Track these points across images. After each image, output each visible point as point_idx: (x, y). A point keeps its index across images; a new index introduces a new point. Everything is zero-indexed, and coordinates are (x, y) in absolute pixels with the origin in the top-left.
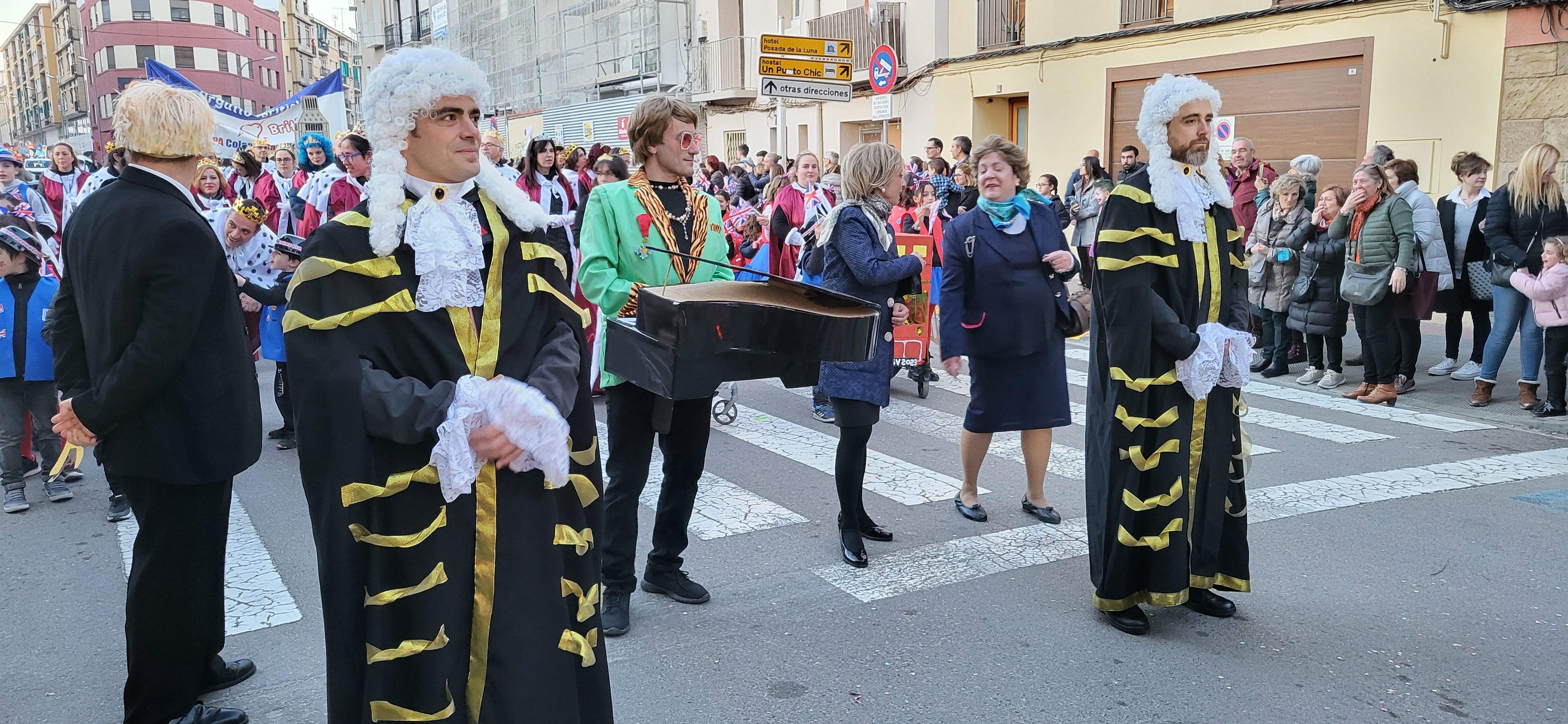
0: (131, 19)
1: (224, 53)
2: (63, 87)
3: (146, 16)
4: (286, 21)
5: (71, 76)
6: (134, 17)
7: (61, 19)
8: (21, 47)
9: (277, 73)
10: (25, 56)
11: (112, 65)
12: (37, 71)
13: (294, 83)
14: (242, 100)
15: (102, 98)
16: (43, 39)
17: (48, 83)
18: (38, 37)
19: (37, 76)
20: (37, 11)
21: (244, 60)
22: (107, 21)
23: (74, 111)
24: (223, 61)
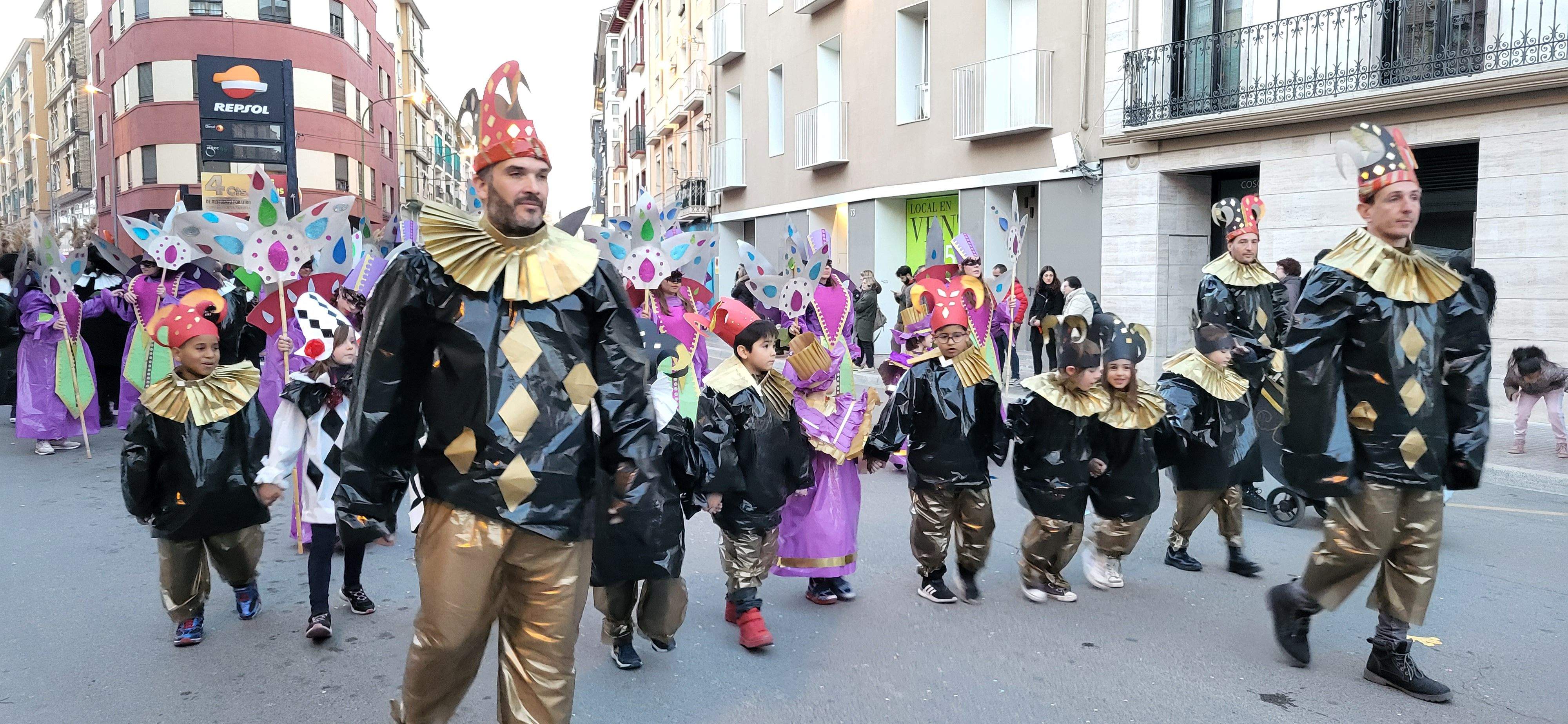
0: (188, 15)
1: (340, 84)
2: (55, 155)
3: (214, 9)
5: (70, 134)
6: (191, 10)
7: (58, 51)
9: (390, 133)
11: (146, 96)
12: (19, 140)
15: (123, 159)
16: (31, 90)
17: (34, 153)
18: (24, 89)
19: (19, 145)
20: (23, 53)
21: (365, 100)
22: (143, 19)
23: (71, 189)
24: (339, 95)
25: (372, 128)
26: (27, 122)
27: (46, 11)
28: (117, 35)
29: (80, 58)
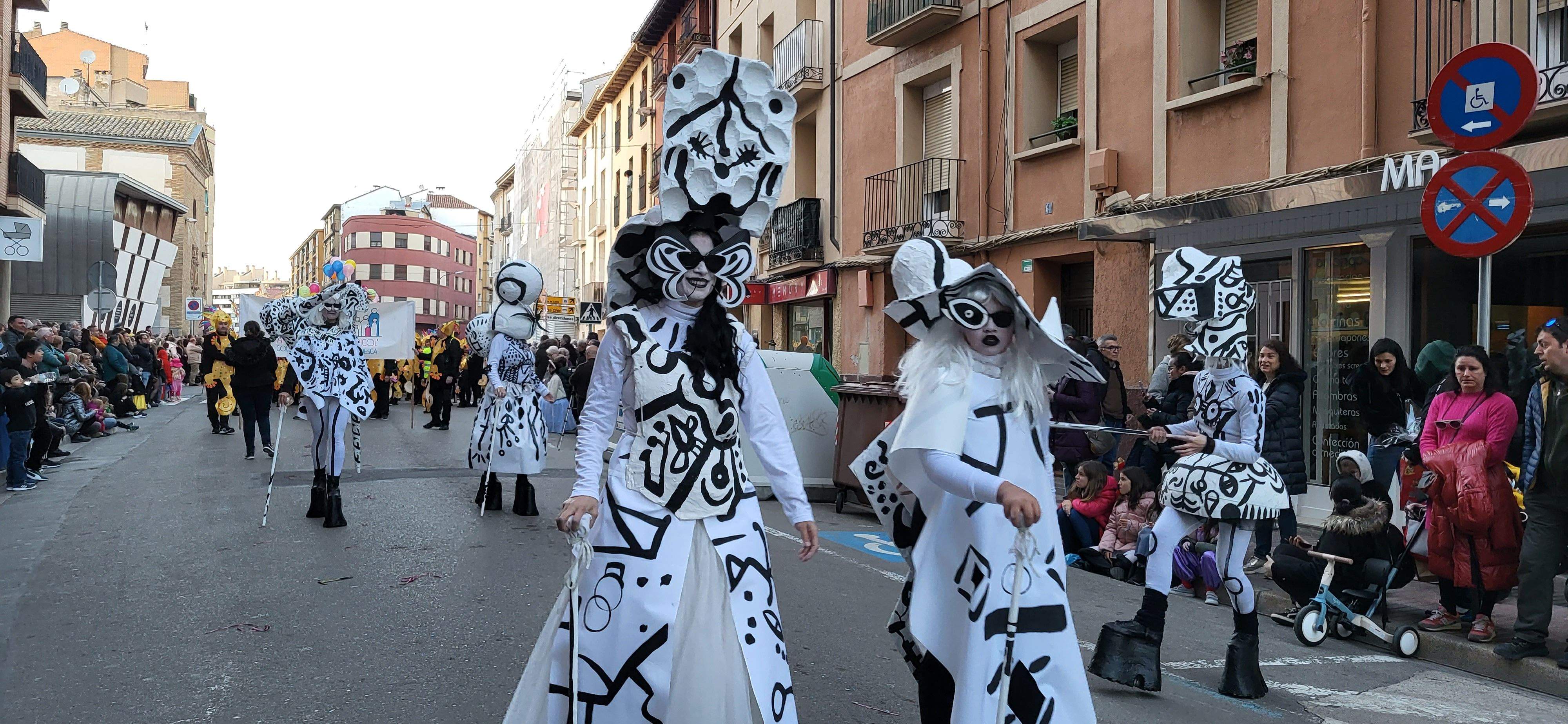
0: (369, 248)
1: (428, 269)
3: (379, 243)
4: (482, 243)
6: (370, 245)
7: (329, 242)
8: (303, 257)
9: (470, 281)
10: (305, 265)
13: (484, 288)
14: (438, 301)
16: (317, 254)
18: (314, 252)
20: (315, 234)
21: (443, 274)
22: (353, 247)
24: (427, 274)
25: (448, 284)
26: (314, 269)
27: (325, 218)
28: (346, 251)
29: (336, 248)
